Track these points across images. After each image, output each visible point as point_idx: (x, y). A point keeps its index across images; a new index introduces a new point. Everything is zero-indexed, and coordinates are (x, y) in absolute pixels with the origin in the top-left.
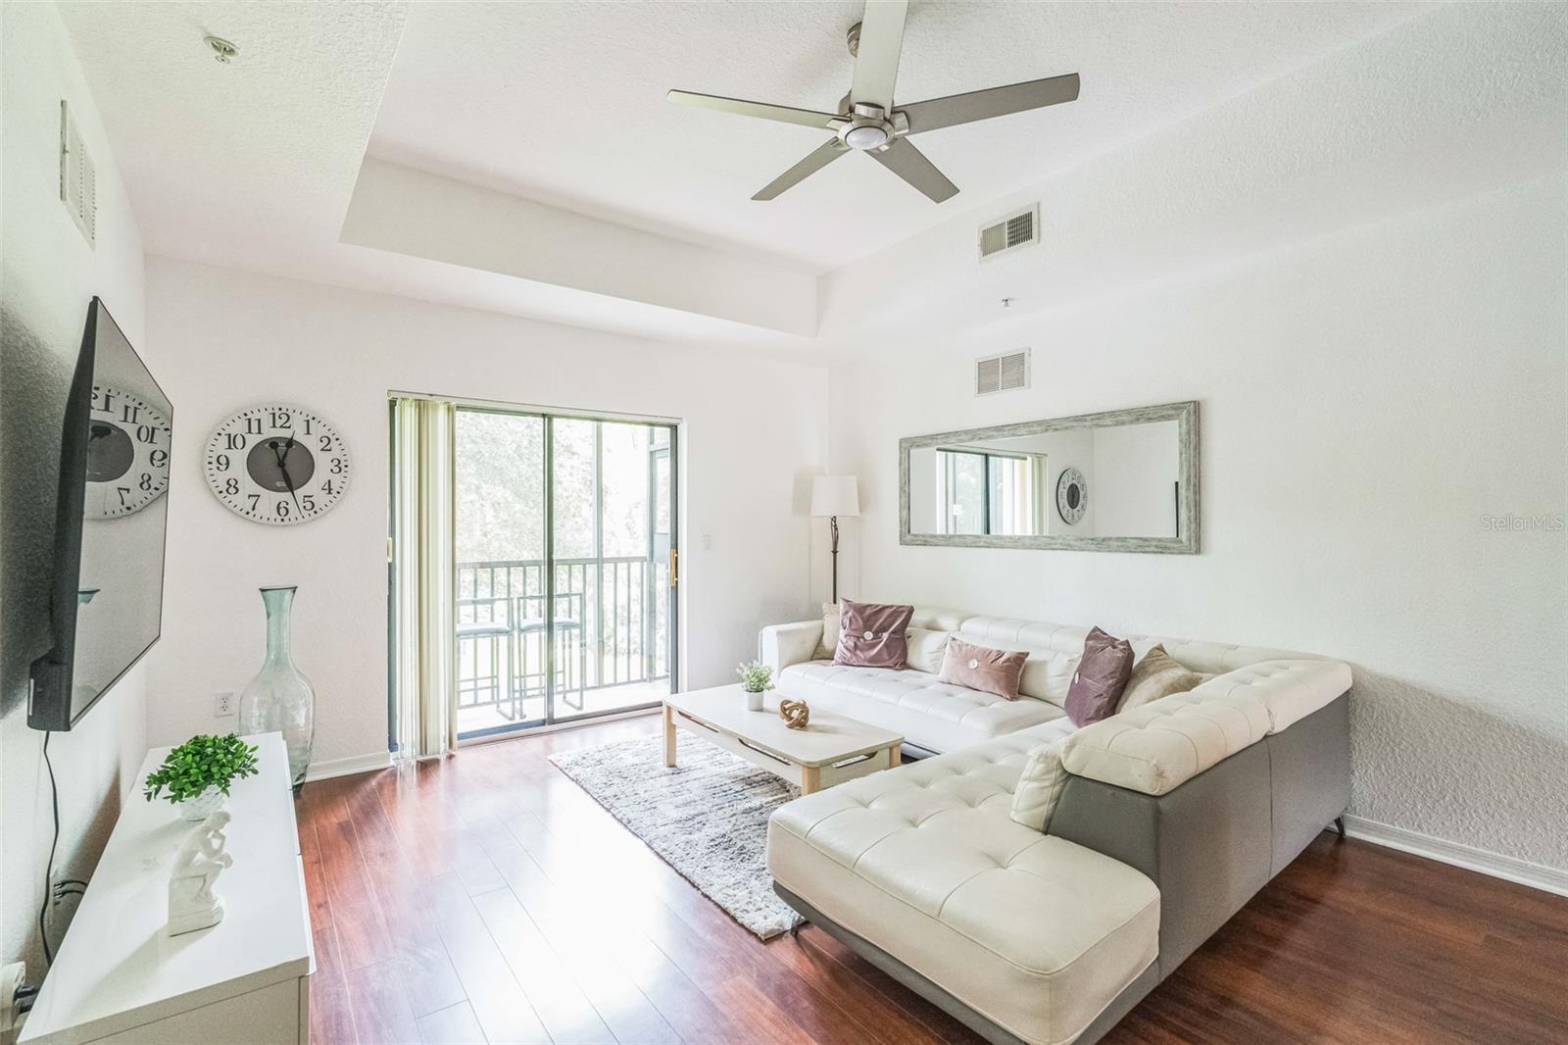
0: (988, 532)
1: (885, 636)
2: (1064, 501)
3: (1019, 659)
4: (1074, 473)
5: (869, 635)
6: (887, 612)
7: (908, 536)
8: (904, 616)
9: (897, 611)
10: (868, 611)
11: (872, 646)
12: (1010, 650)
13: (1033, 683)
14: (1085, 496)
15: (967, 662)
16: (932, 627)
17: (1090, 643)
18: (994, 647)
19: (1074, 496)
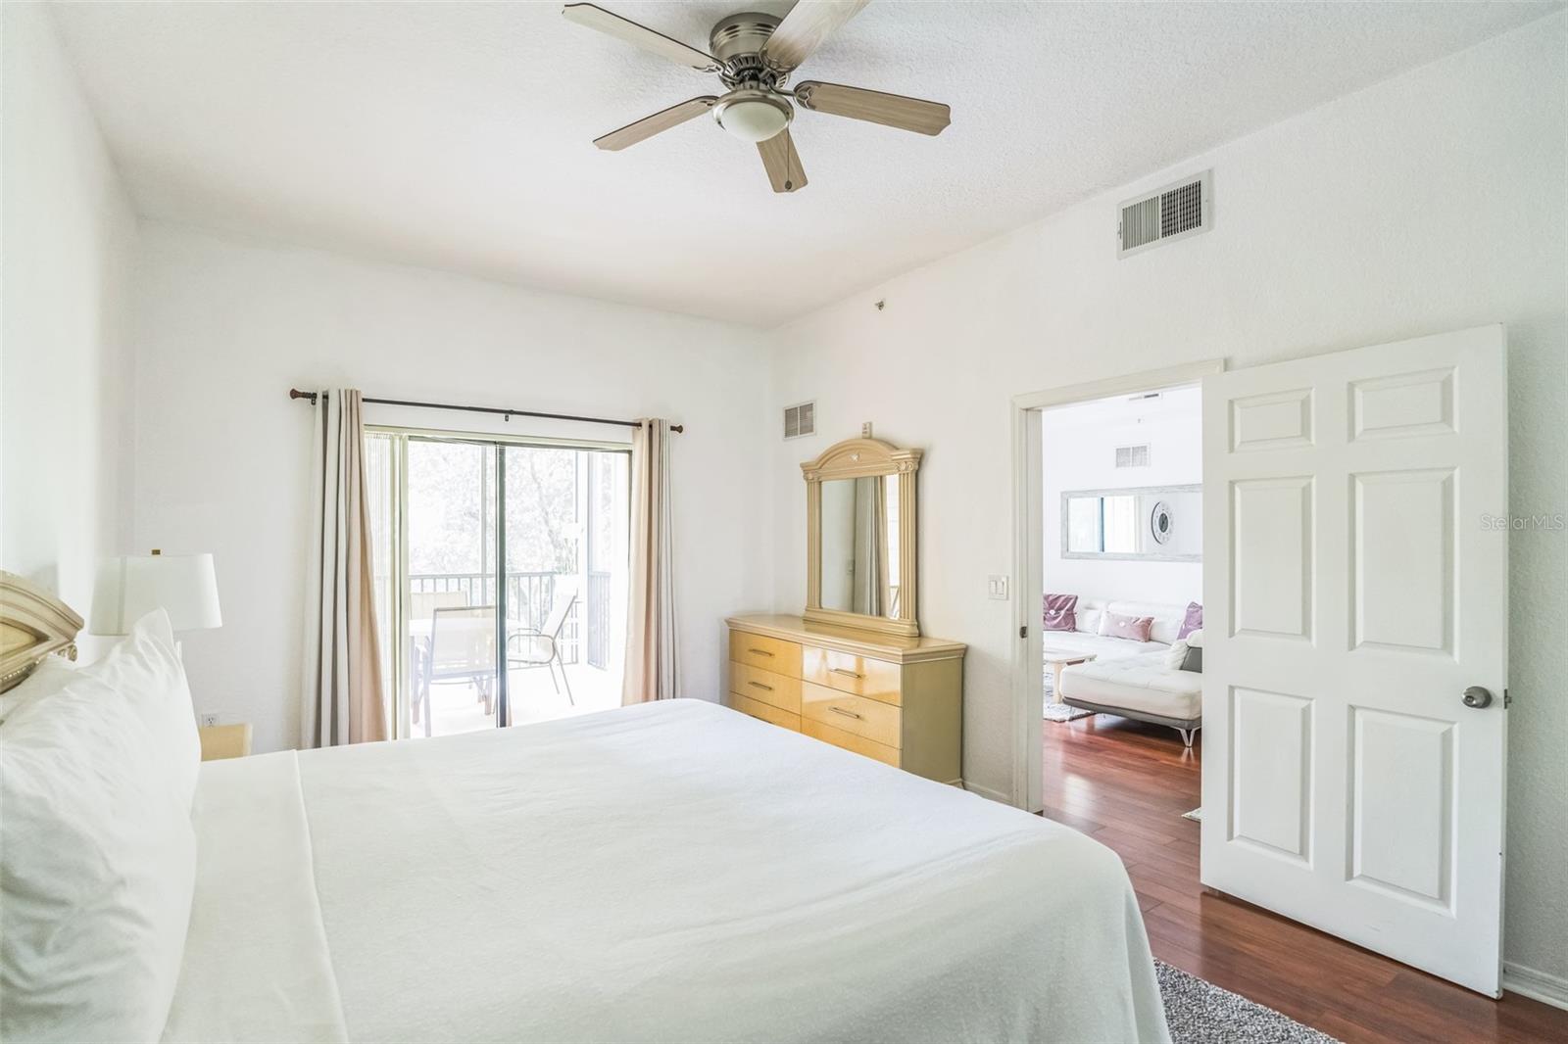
0: (1103, 550)
1: (1063, 612)
2: (1157, 527)
3: (1149, 621)
4: (1163, 505)
5: (1052, 612)
6: (1063, 598)
7: (1066, 552)
8: (1072, 601)
9: (1068, 599)
10: (1051, 598)
11: (1055, 618)
12: (1144, 617)
13: (1155, 634)
14: (1172, 524)
15: (1118, 624)
16: (1089, 608)
17: (1191, 609)
18: (1134, 616)
19: (1164, 522)
